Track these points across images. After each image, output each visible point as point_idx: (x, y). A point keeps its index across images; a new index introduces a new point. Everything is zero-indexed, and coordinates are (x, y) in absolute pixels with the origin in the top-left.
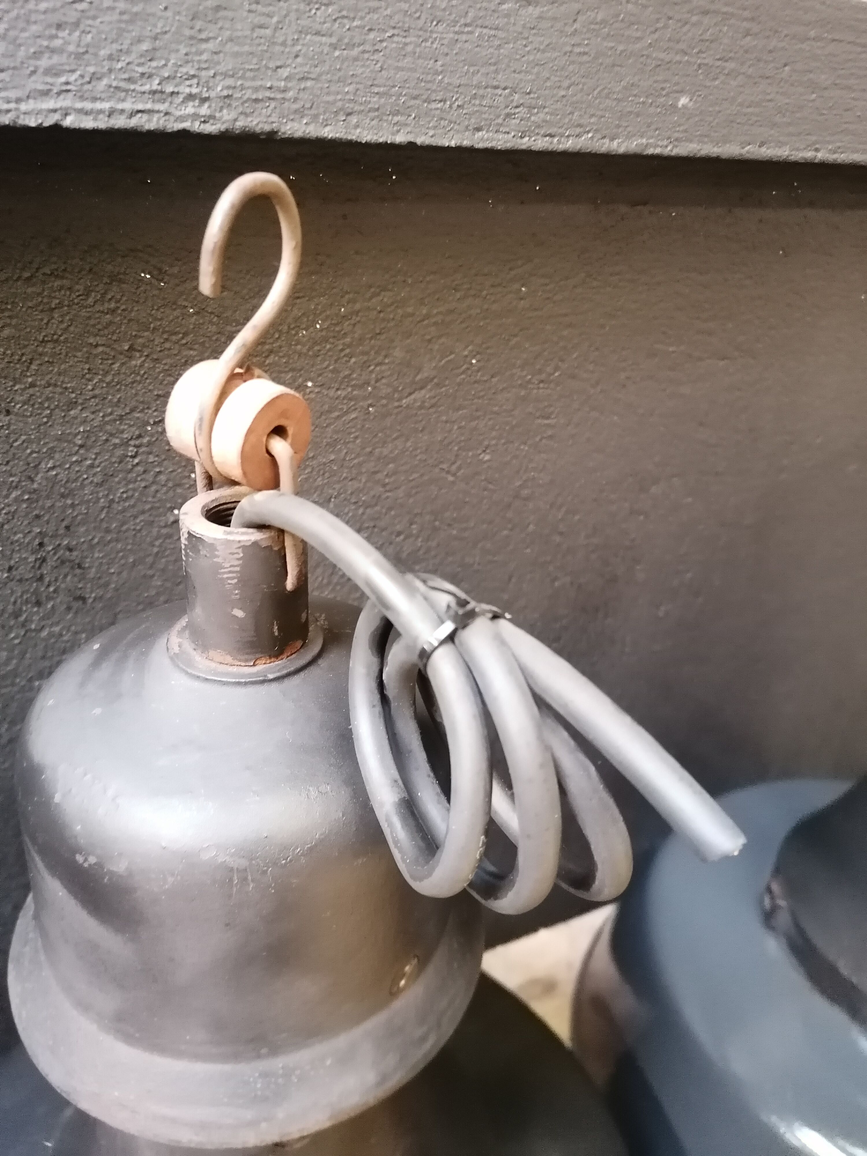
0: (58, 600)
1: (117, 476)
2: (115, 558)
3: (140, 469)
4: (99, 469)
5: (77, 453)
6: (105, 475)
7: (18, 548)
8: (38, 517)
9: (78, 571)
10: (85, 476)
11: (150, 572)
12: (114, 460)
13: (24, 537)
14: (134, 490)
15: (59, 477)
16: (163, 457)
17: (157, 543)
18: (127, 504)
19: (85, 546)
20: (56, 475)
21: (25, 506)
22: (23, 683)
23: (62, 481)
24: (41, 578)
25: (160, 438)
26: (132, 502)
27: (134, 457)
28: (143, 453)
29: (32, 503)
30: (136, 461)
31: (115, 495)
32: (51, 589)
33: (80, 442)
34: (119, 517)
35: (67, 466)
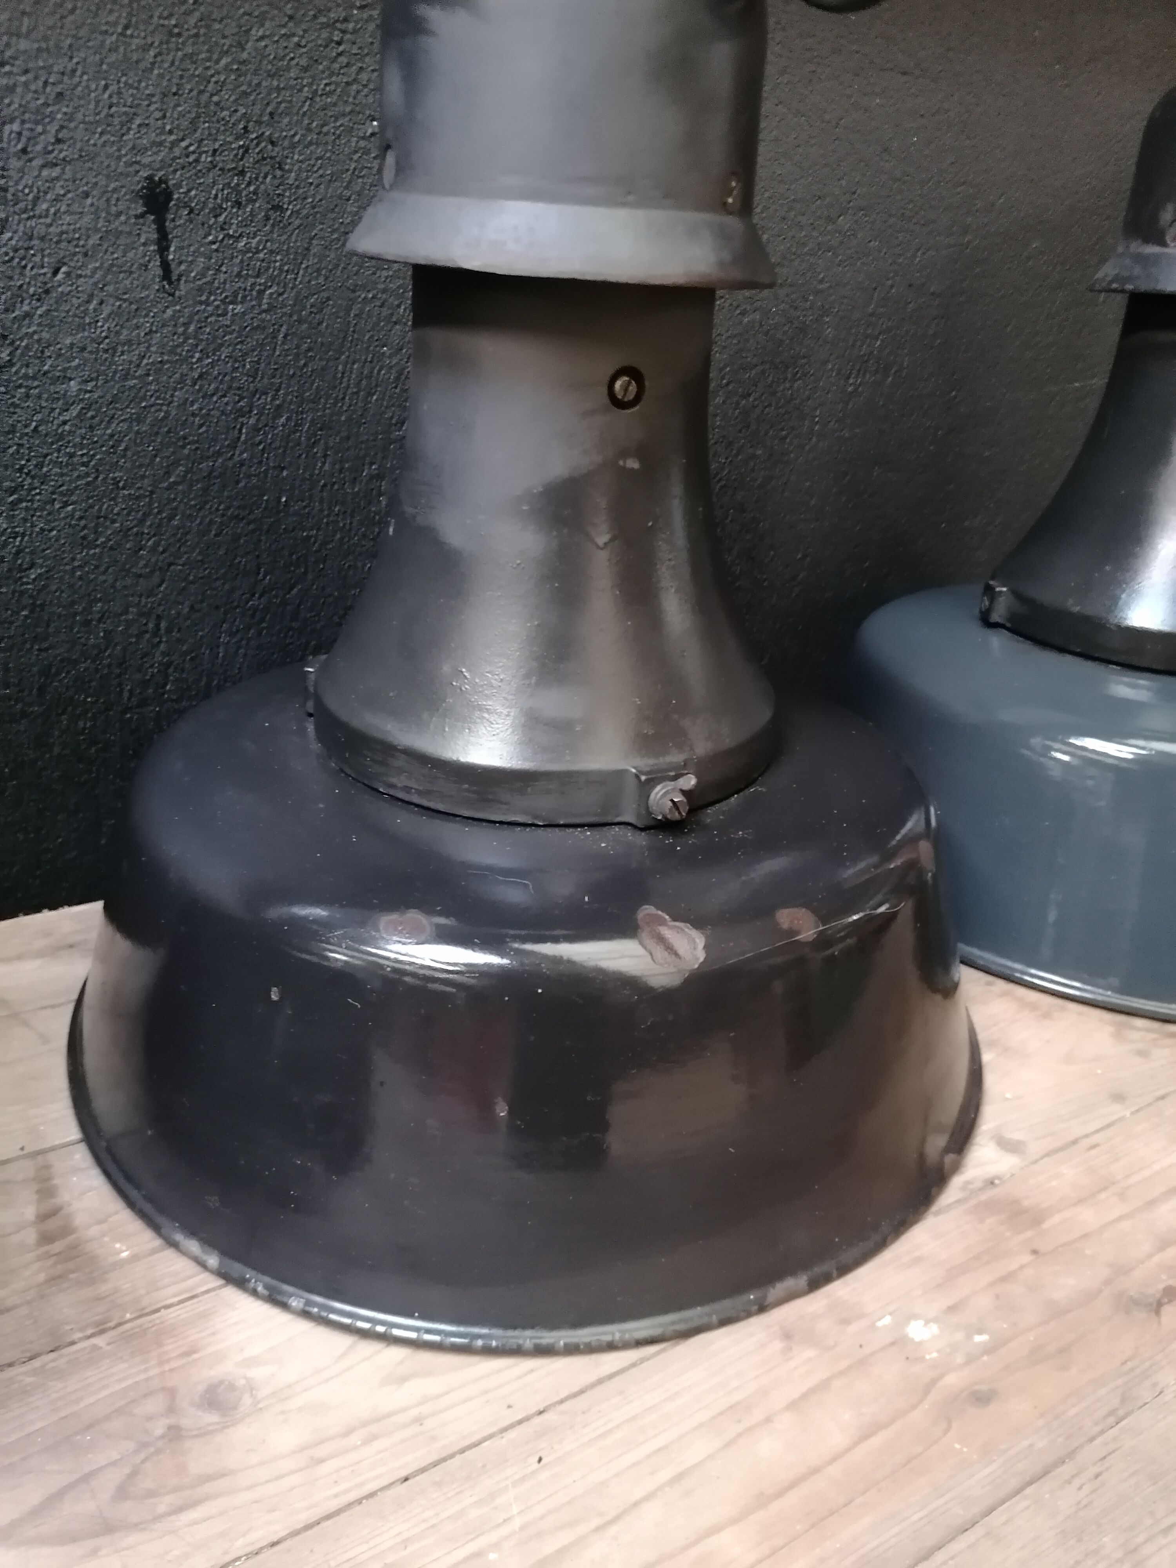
0: (257, 205)
1: (321, 63)
2: (314, 165)
3: (343, 60)
4: (304, 50)
5: (284, 26)
6: (311, 58)
7: (222, 128)
8: (246, 94)
9: (278, 173)
10: (292, 55)
11: (347, 193)
12: (320, 42)
13: (230, 116)
14: (337, 84)
15: (268, 49)
16: (366, 51)
17: (355, 157)
18: (329, 100)
19: (286, 143)
20: (266, 46)
21: (233, 77)
22: (216, 303)
23: (269, 55)
24: (242, 173)
25: (364, 27)
26: (335, 98)
27: (339, 43)
28: (348, 40)
29: (240, 76)
30: (341, 48)
31: (318, 85)
32: (252, 188)
33: (289, 12)
34: (321, 114)
35: (276, 38)
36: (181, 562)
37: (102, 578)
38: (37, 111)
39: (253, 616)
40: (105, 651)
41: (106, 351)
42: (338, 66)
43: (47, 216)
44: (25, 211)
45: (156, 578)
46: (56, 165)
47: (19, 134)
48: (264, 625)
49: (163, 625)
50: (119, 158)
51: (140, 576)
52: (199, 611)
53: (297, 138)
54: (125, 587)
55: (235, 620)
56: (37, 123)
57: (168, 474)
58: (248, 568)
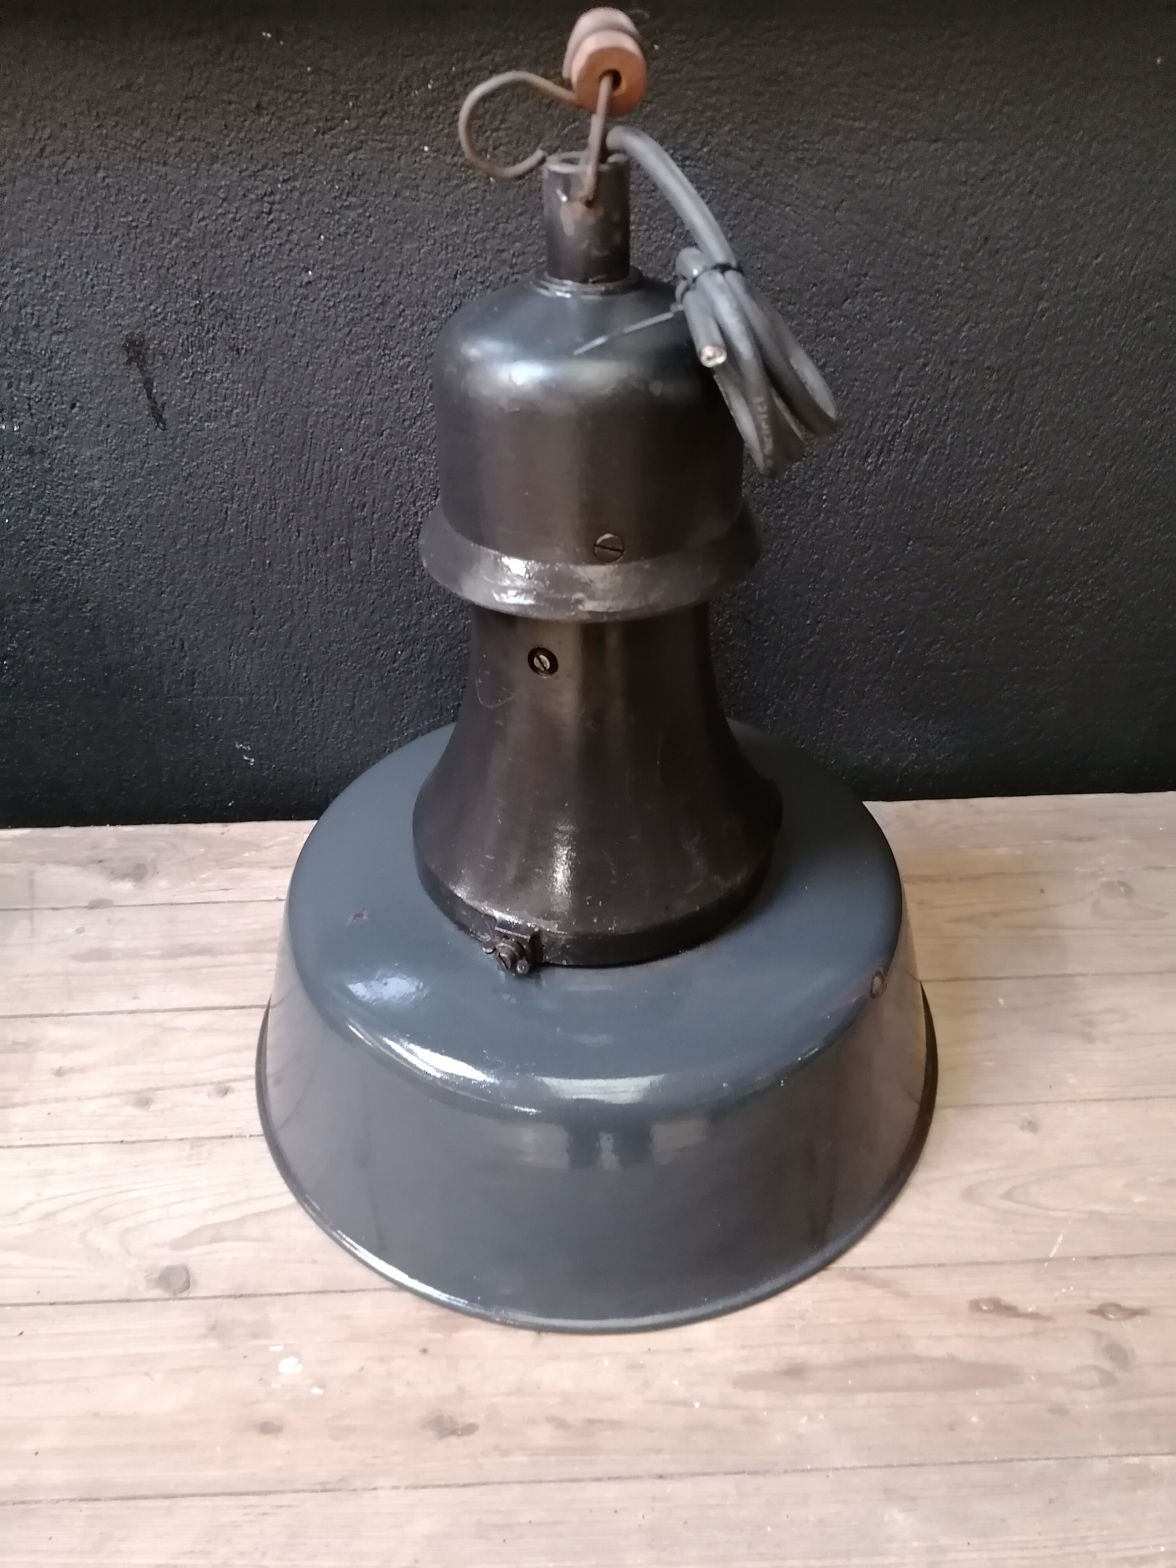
36: (193, 603)
37: (137, 611)
38: (42, 297)
39: (254, 642)
40: (147, 658)
41: (116, 459)
42: (270, 231)
43: (60, 369)
44: (44, 366)
45: (177, 613)
46: (61, 332)
47: (33, 314)
48: (263, 649)
49: (186, 645)
50: (105, 323)
51: (164, 611)
52: (211, 637)
53: (242, 294)
54: (155, 618)
55: (240, 645)
56: (43, 305)
57: (175, 543)
58: (245, 609)
